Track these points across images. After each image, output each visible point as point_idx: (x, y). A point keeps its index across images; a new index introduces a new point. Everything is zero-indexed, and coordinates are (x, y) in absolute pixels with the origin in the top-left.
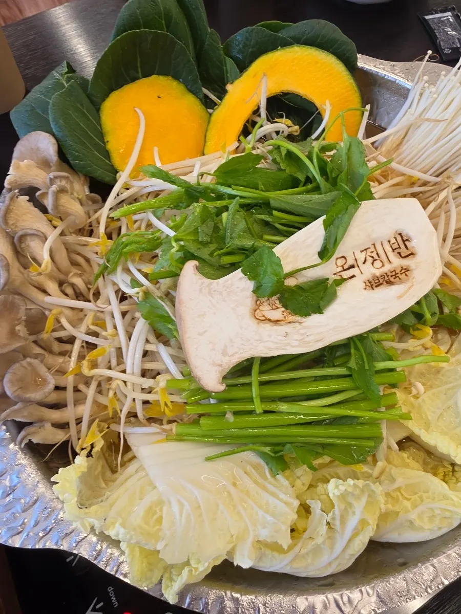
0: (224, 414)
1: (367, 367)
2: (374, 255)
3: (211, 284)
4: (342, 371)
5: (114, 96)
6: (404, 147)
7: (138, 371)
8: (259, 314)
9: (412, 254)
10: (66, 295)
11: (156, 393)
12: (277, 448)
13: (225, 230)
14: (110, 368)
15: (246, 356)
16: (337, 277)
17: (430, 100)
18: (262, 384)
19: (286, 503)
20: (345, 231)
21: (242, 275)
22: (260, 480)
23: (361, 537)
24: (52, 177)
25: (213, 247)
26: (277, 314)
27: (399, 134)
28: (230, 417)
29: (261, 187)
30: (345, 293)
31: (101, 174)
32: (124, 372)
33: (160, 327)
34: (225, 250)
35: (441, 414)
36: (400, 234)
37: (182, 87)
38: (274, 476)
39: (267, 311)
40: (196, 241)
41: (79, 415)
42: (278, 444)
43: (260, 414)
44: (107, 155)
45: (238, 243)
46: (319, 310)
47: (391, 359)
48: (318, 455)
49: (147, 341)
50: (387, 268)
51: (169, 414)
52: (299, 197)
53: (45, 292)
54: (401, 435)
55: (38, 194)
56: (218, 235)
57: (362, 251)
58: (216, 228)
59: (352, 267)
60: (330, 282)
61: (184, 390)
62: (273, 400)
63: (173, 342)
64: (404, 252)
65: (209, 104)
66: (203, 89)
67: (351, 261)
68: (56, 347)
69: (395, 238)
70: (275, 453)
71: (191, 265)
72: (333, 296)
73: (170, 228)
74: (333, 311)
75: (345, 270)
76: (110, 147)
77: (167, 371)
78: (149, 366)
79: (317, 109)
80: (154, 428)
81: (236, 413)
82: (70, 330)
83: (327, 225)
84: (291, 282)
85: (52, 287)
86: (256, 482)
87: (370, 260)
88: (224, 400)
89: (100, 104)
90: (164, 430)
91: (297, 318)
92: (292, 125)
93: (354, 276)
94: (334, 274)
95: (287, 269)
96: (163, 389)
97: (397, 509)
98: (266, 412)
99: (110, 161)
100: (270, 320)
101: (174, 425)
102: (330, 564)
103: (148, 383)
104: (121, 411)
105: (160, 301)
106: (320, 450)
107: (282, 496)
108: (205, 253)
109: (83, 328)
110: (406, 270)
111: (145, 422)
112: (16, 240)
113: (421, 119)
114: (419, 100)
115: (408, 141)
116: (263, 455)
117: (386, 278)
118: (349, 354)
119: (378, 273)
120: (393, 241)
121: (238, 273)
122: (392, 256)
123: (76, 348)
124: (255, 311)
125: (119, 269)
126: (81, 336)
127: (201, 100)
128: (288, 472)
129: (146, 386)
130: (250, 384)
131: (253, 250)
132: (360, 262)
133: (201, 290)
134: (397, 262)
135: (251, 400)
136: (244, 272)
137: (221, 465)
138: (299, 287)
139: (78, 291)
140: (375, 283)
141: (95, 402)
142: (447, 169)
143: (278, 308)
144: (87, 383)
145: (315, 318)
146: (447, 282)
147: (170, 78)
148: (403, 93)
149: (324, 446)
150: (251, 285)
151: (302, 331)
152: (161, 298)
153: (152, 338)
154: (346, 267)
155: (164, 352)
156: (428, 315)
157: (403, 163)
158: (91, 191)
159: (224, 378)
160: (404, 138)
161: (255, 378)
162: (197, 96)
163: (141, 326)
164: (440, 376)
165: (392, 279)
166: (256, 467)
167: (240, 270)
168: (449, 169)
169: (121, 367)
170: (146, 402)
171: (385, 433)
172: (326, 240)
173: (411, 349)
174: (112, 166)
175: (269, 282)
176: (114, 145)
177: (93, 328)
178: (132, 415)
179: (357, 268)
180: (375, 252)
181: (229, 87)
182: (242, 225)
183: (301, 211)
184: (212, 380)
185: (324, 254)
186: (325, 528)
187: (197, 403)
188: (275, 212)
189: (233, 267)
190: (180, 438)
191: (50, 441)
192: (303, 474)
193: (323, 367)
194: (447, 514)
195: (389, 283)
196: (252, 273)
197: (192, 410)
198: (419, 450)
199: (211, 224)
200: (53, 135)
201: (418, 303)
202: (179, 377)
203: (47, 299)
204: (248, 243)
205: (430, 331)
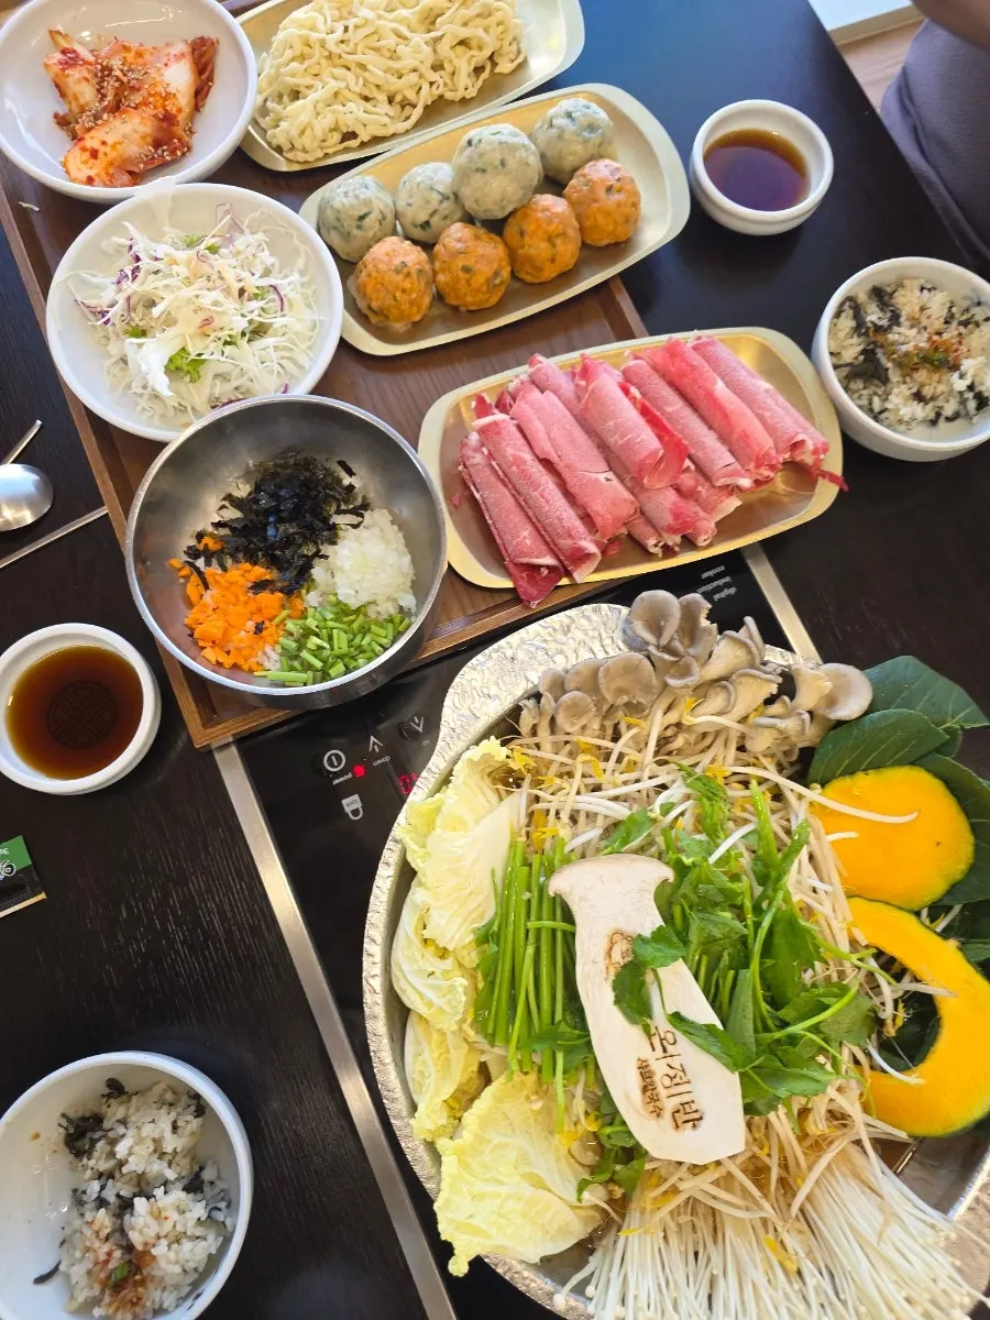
0: (529, 890)
1: (559, 1042)
2: (677, 1080)
3: (650, 893)
4: (559, 1016)
5: (937, 786)
6: (853, 1183)
7: (579, 807)
8: (616, 938)
9: (677, 1127)
10: (666, 729)
11: (555, 823)
12: (495, 938)
13: (711, 913)
14: (583, 776)
15: (578, 919)
16: (653, 1031)
17: (913, 1231)
18: (554, 931)
19: (453, 938)
20: (700, 1046)
21: (658, 926)
22: (470, 919)
23: (418, 1001)
24: (803, 717)
25: (693, 897)
26: (617, 956)
27: (873, 1179)
28: (527, 895)
29: (769, 962)
30: (636, 1032)
31: (817, 767)
32: (578, 793)
33: (621, 831)
34: (688, 911)
35: (508, 1118)
36: (701, 1118)
37: (958, 876)
38: (473, 931)
39: (621, 947)
40: (699, 881)
41: (543, 747)
42: (498, 940)
43: (526, 925)
44: (850, 771)
45: (695, 925)
46: (618, 1001)
47: (565, 1072)
48: (485, 976)
49: (606, 817)
50: (663, 1093)
51: (535, 836)
52: (750, 1004)
53: (669, 709)
54: (493, 1069)
55: (786, 698)
56: (706, 905)
57: (681, 1065)
58: (716, 904)
59: (665, 1050)
60: (648, 1021)
61: (554, 853)
62: (538, 940)
63: (604, 843)
64: (681, 1117)
65: (936, 910)
66: (960, 906)
67: (671, 1049)
68: (609, 724)
69: (696, 1111)
70: (492, 935)
71: (669, 874)
72: (633, 1021)
73: (728, 851)
74: (616, 1015)
75: (661, 1040)
76: (860, 776)
77: (575, 836)
78: (582, 819)
79: (915, 1065)
80: (524, 820)
81: (529, 901)
82: (626, 736)
83: (710, 1028)
84: (649, 977)
85: (673, 717)
86: (471, 913)
87: (672, 1073)
88: (542, 890)
89: (920, 766)
90: (520, 829)
91: (612, 977)
92: (897, 1027)
93: (654, 1050)
94: (656, 1028)
95: (662, 972)
96: (556, 831)
97: (433, 1045)
98: (527, 931)
99: (840, 775)
100: (611, 949)
101: (525, 838)
102: (401, 970)
103: (565, 816)
104: (541, 789)
105: (645, 834)
106: (490, 978)
107: (457, 937)
108: (686, 889)
109: (625, 750)
110: (658, 1113)
111: (531, 809)
112: (724, 682)
113: (890, 1215)
114: (925, 1222)
115: (863, 1192)
116: (491, 923)
117: (650, 1087)
118: (575, 1028)
119: (657, 1079)
120: (694, 1107)
121: (660, 922)
122: (676, 1101)
123: (607, 743)
124: (622, 934)
125: (688, 791)
126: (618, 748)
127: (941, 900)
128: (474, 944)
129: (562, 815)
130: (554, 919)
131: (686, 942)
132: (669, 1060)
133: (643, 881)
134: (669, 1105)
135: (539, 918)
136: (660, 928)
137: (487, 883)
138: (643, 983)
139: (671, 739)
140: (645, 1072)
141: (551, 762)
142: (816, 1238)
143: (623, 958)
144: (571, 754)
145: (611, 996)
146: (654, 1180)
147: (971, 861)
148: (944, 1204)
149: (493, 983)
150: (647, 933)
151: (597, 979)
152: (649, 835)
153: (609, 822)
154: (664, 1042)
155: (594, 833)
156: (608, 1130)
157: (827, 1174)
158: (802, 750)
159: (560, 897)
160: (870, 1188)
161: (560, 925)
162: (944, 896)
163: (621, 811)
164: (547, 1133)
165: (649, 1093)
166: (482, 915)
167: (663, 924)
168: (813, 1239)
169: (583, 789)
170: (548, 811)
171: (496, 1050)
172: (692, 1024)
173: (575, 1101)
174: (834, 777)
175: (648, 952)
176: (863, 782)
177: (626, 760)
178: (537, 799)
179: (662, 1055)
180: (680, 1081)
181: (952, 944)
182: (717, 933)
183: (735, 1003)
184: (559, 884)
185: (677, 1018)
186: (430, 969)
187: (542, 864)
188: (732, 973)
189: (668, 917)
190: (513, 845)
191: (521, 722)
192: (472, 958)
193: (564, 998)
194: (424, 1089)
195: (645, 1089)
196: (658, 936)
197: (536, 860)
198: (477, 1088)
199: (720, 898)
200: (866, 713)
201: (624, 1123)
202: (567, 849)
203: (659, 714)
204: (694, 937)
205: (593, 1128)
